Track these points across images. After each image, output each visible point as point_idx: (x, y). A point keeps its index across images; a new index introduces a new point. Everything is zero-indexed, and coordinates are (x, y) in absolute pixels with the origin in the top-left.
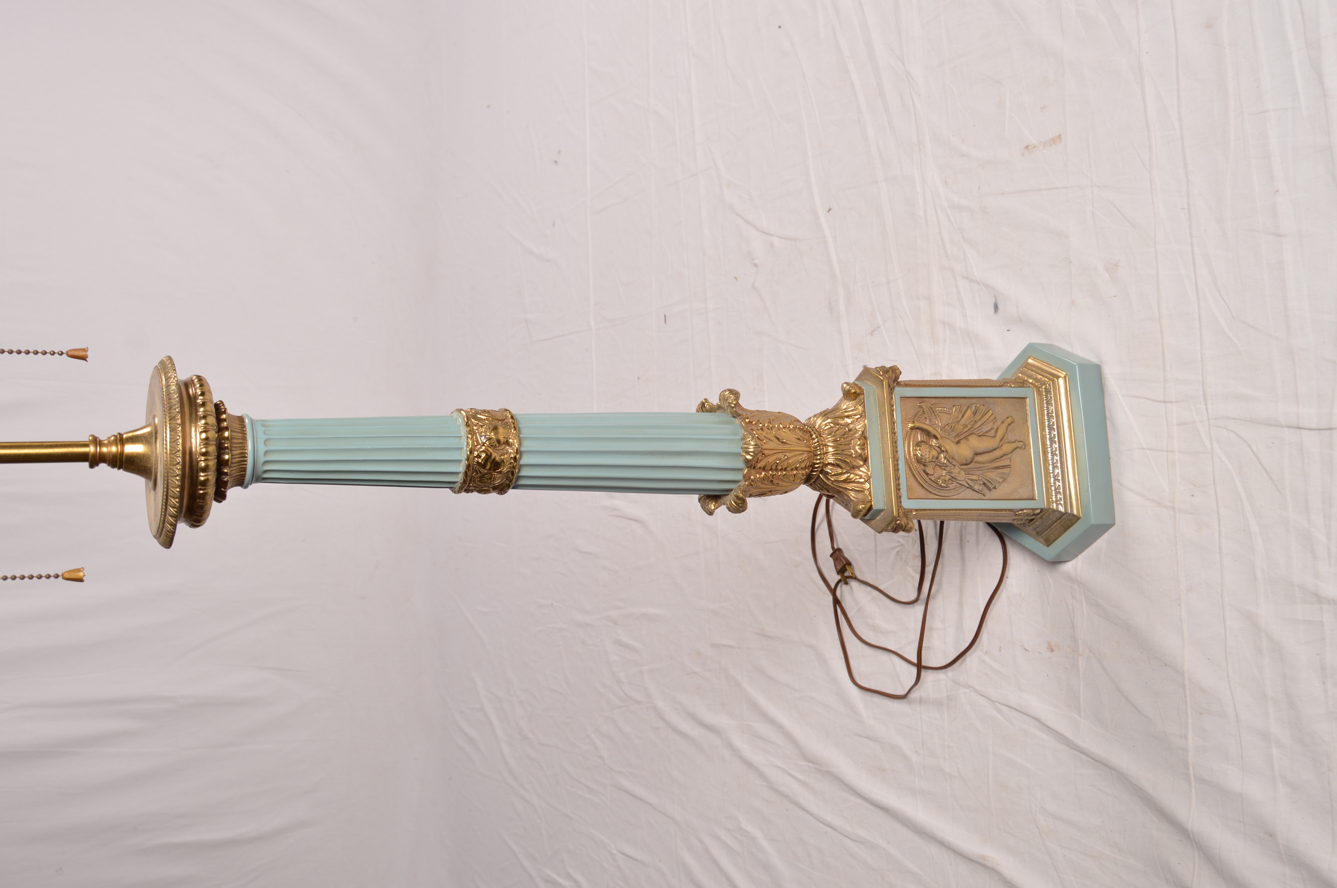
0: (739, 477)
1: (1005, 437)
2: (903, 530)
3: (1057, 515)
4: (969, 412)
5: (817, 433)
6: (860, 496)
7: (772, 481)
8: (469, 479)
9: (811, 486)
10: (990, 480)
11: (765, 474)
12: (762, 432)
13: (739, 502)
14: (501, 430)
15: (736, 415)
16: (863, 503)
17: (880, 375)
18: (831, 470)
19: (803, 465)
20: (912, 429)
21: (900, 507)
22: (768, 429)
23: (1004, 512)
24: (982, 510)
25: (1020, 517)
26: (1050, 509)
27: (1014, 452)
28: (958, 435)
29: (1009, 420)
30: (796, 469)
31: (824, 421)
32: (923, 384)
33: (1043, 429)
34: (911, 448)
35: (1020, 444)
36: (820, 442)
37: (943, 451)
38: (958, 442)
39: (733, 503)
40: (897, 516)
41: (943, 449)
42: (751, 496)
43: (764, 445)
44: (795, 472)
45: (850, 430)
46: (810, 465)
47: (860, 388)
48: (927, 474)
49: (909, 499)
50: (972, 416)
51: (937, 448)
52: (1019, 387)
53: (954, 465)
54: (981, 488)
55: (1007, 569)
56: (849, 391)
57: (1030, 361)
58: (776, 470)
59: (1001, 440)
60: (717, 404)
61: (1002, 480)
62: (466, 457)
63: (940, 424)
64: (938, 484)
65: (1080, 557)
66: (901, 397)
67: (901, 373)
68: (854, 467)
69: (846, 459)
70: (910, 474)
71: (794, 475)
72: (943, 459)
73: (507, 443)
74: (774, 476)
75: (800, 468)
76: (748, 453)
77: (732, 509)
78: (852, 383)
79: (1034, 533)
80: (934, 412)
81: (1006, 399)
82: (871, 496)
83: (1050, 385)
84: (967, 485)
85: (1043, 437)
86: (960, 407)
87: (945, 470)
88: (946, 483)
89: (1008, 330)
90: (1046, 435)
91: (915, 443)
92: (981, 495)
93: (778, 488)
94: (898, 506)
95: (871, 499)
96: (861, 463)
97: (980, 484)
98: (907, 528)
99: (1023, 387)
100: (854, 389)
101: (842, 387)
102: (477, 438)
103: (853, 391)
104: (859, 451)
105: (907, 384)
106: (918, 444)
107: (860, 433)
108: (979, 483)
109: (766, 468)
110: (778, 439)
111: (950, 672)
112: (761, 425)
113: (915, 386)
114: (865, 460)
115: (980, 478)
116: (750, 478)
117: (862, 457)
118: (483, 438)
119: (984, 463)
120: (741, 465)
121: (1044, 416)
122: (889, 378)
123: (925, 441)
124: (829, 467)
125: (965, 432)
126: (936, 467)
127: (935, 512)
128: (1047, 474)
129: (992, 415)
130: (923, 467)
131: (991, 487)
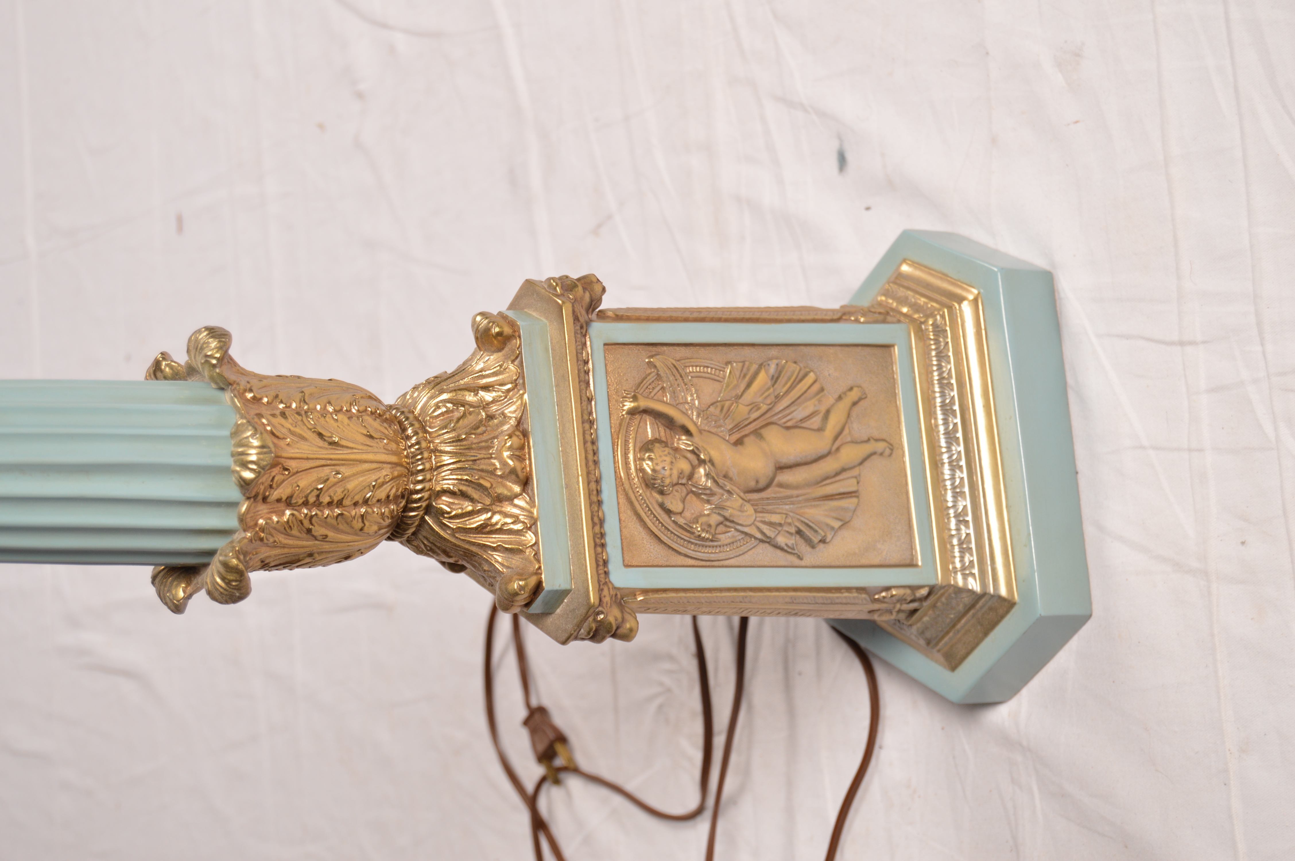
0: (229, 521)
1: (846, 431)
2: (614, 636)
3: (967, 600)
4: (762, 378)
5: (417, 425)
6: (516, 561)
7: (309, 531)
9: (409, 542)
10: (811, 524)
11: (293, 515)
12: (282, 421)
13: (230, 577)
15: (224, 384)
16: (521, 575)
17: (558, 296)
18: (449, 505)
19: (381, 494)
20: (632, 412)
21: (606, 583)
22: (298, 414)
23: (846, 594)
24: (795, 589)
25: (883, 606)
26: (950, 586)
27: (867, 464)
28: (737, 427)
29: (854, 395)
30: (366, 502)
31: (432, 398)
32: (657, 315)
33: (930, 413)
34: (631, 456)
35: (880, 446)
36: (424, 444)
37: (702, 462)
38: (739, 442)
39: (218, 580)
40: (597, 603)
41: (702, 456)
42: (265, 566)
43: (288, 448)
44: (363, 510)
45: (491, 417)
46: (399, 493)
47: (513, 324)
49: (627, 566)
50: (770, 383)
51: (689, 455)
52: (876, 322)
53: (729, 492)
54: (791, 541)
55: (880, 728)
56: (487, 330)
57: (905, 268)
58: (318, 504)
59: (836, 438)
60: (187, 363)
61: (840, 523)
63: (697, 402)
64: (693, 533)
65: (1024, 692)
66: (605, 344)
67: (604, 290)
68: (500, 499)
69: (482, 481)
70: (629, 512)
71: (362, 516)
72: (703, 479)
74: (314, 520)
75: (375, 500)
76: (244, 465)
77: (216, 595)
78: (495, 313)
79: (922, 642)
80: (681, 376)
81: (847, 349)
82: (539, 561)
83: (943, 317)
84: (759, 536)
85: (932, 431)
86: (741, 364)
87: (708, 502)
88: (713, 531)
89: (868, 209)
90: (937, 426)
91: (639, 445)
92: (793, 557)
93: (327, 547)
94: (599, 581)
95: (540, 568)
96: (517, 489)
97: (791, 534)
98: (621, 631)
99: (884, 321)
100: (498, 326)
101: (475, 324)
103: (496, 331)
104: (511, 463)
105: (620, 316)
106: (647, 446)
107: (513, 422)
108: (788, 532)
109: (293, 501)
110: (320, 435)
112: (281, 406)
113: (638, 319)
114: (526, 483)
115: (789, 520)
116: (256, 524)
117: (517, 476)
119: (797, 487)
120: (233, 493)
121: (933, 385)
122: (575, 302)
123: (664, 439)
124: (444, 498)
125: (755, 420)
126: (688, 497)
127: (689, 595)
128: (942, 510)
129: (815, 382)
130: (659, 498)
131: (816, 540)
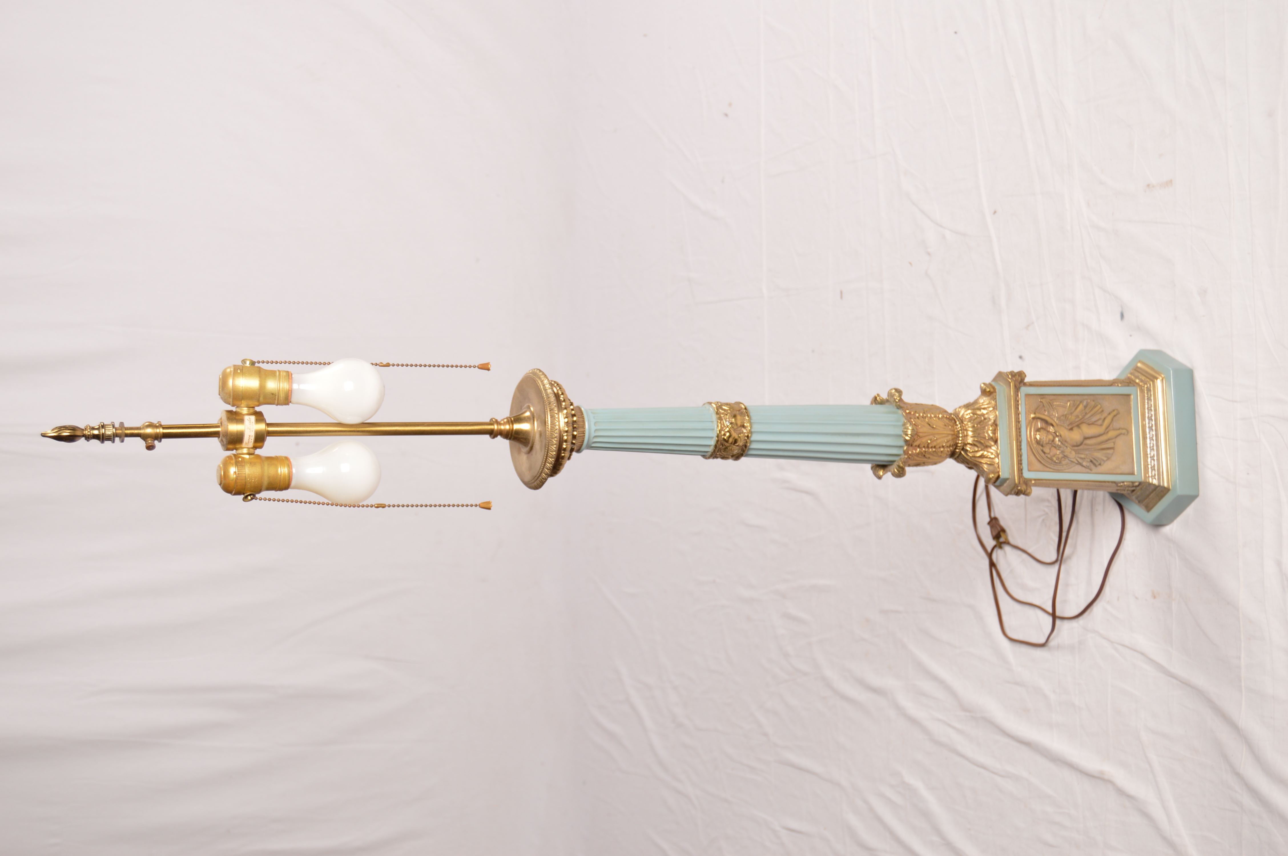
0: (900, 452)
1: (1111, 426)
2: (1024, 494)
3: (1153, 487)
4: (1081, 407)
5: (960, 421)
6: (991, 468)
7: (924, 456)
8: (717, 449)
9: (955, 459)
10: (1096, 459)
11: (920, 451)
12: (918, 420)
13: (900, 470)
14: (739, 417)
15: (899, 407)
16: (993, 472)
17: (1009, 378)
18: (970, 448)
19: (948, 445)
20: (1033, 418)
21: (1021, 477)
22: (923, 418)
23: (1107, 484)
24: (1088, 481)
25: (1122, 488)
26: (1146, 482)
27: (1118, 438)
28: (1071, 424)
29: (1115, 413)
30: (943, 447)
31: (966, 411)
32: (1044, 384)
33: (1143, 419)
34: (1032, 433)
35: (1124, 431)
36: (962, 428)
37: (1057, 436)
38: (1071, 429)
39: (896, 470)
40: (1018, 483)
41: (1057, 434)
42: (909, 466)
43: (919, 429)
44: (942, 449)
45: (985, 419)
46: (954, 444)
47: (994, 388)
48: (1044, 453)
49: (1029, 471)
50: (1083, 408)
51: (1053, 434)
52: (1125, 386)
53: (1066, 447)
54: (1088, 464)
55: (1125, 532)
56: (985, 390)
57: (1139, 365)
58: (928, 447)
59: (1107, 428)
60: (886, 399)
61: (1107, 458)
62: (716, 435)
63: (1057, 415)
64: (1053, 460)
65: (1175, 521)
66: (1025, 395)
67: (1026, 376)
68: (987, 447)
69: (981, 441)
70: (1031, 453)
71: (942, 451)
72: (1057, 442)
73: (743, 426)
74: (926, 452)
75: (946, 446)
76: (907, 435)
77: (895, 475)
78: (988, 383)
79: (1137, 501)
80: (1052, 406)
81: (1113, 396)
82: (999, 468)
83: (1150, 385)
84: (1076, 462)
85: (1144, 426)
86: (1073, 402)
87: (1059, 450)
88: (1060, 460)
89: (1131, 336)
90: (1145, 424)
91: (1035, 430)
92: (1089, 470)
93: (929, 460)
94: (1019, 476)
95: (999, 471)
96: (993, 443)
97: (1088, 462)
98: (1026, 493)
99: (1128, 386)
100: (989, 388)
101: (981, 386)
102: (723, 423)
103: (988, 390)
104: (991, 435)
105: (1032, 385)
106: (1038, 430)
107: (992, 421)
109: (920, 446)
110: (929, 425)
111: (1081, 620)
112: (917, 415)
113: (1037, 386)
114: (996, 442)
115: (1088, 457)
116: (908, 453)
117: (993, 439)
118: (727, 422)
119: (1092, 445)
120: (902, 443)
121: (1145, 409)
122: (1015, 381)
123: (1044, 428)
124: (968, 446)
125: (1077, 422)
126: (1052, 448)
127: (1051, 482)
128: (1146, 455)
129: (1100, 408)
130: (1041, 448)
131: (1097, 464)
